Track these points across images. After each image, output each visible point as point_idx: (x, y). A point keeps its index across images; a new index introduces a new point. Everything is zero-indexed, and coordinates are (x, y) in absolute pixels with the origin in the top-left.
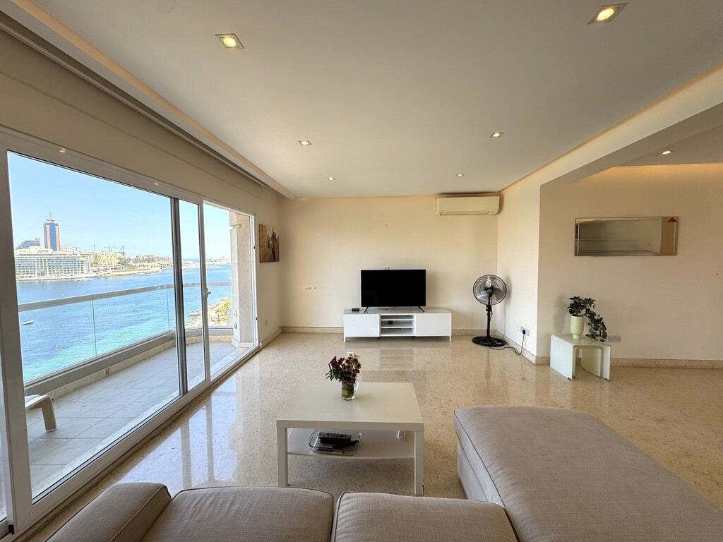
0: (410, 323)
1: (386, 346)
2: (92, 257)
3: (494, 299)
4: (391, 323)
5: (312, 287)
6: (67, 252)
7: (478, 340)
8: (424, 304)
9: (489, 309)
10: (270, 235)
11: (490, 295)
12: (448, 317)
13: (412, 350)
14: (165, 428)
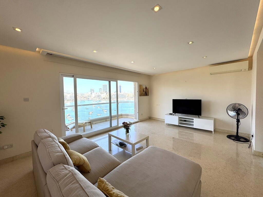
0: (193, 122)
1: (181, 130)
2: (128, 94)
3: (240, 116)
4: (185, 121)
5: (159, 105)
6: (123, 93)
7: (229, 137)
8: (201, 115)
9: (238, 121)
10: (144, 88)
11: (238, 114)
12: (212, 122)
13: (193, 133)
14: (104, 133)
